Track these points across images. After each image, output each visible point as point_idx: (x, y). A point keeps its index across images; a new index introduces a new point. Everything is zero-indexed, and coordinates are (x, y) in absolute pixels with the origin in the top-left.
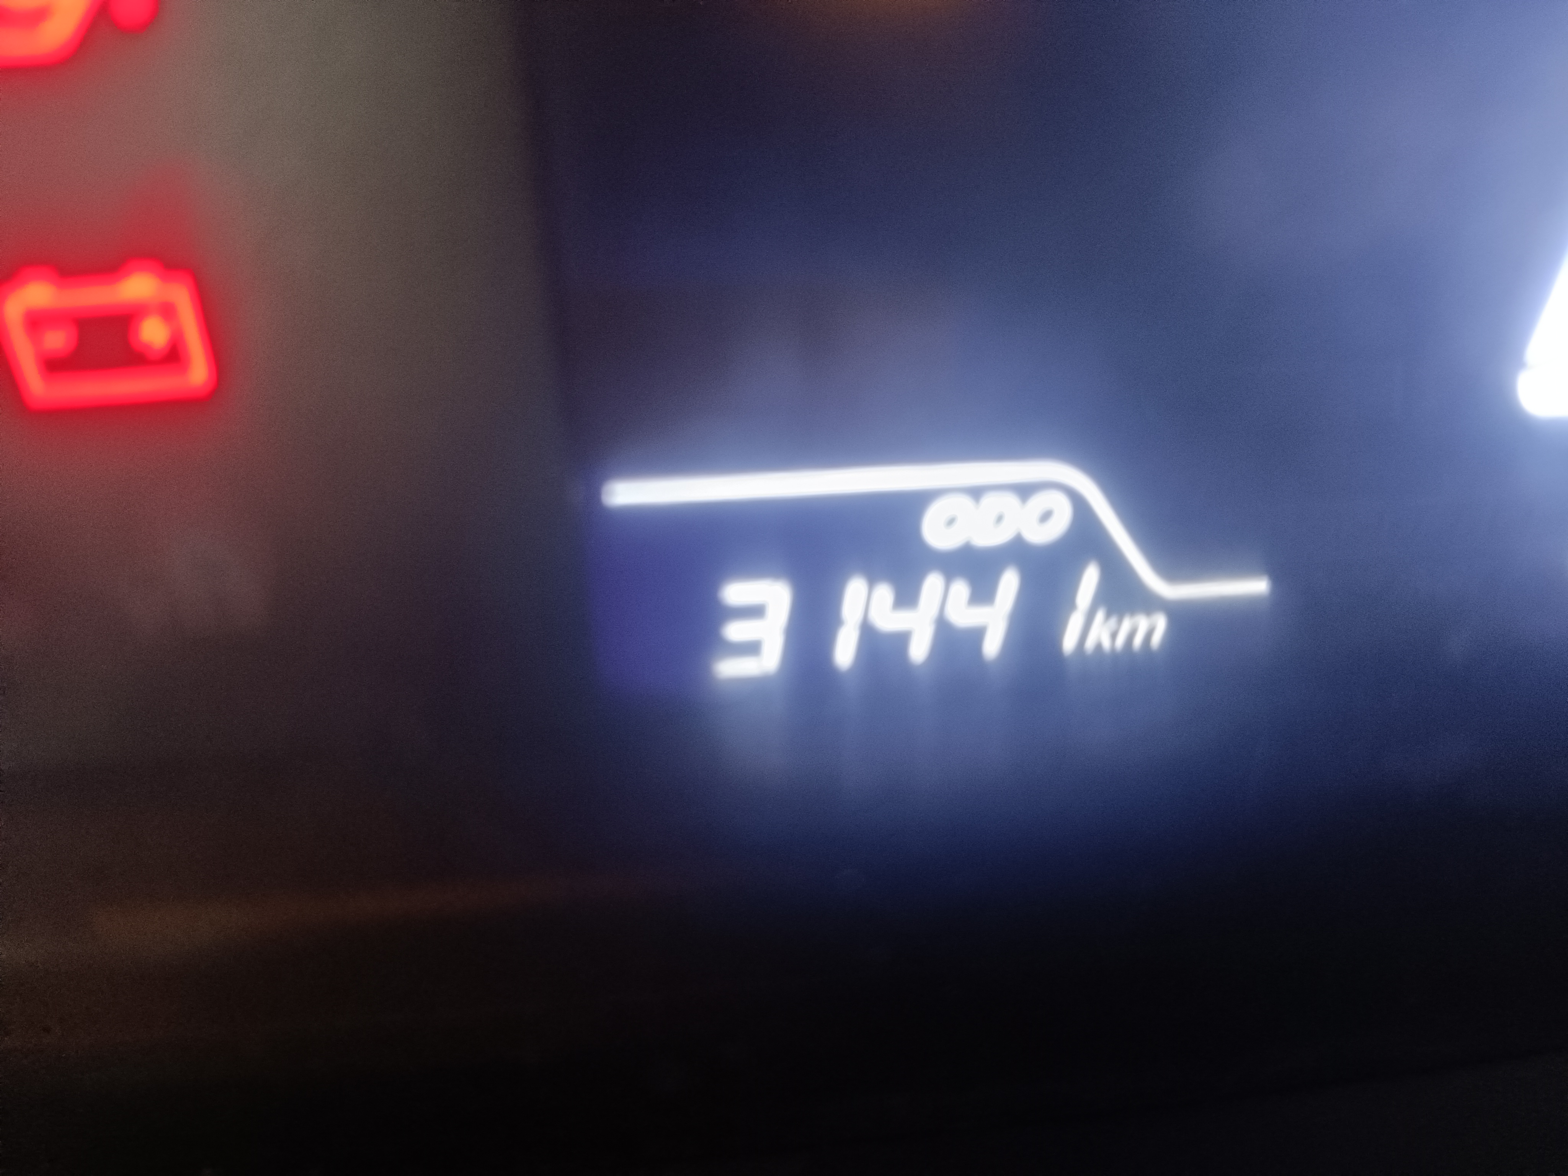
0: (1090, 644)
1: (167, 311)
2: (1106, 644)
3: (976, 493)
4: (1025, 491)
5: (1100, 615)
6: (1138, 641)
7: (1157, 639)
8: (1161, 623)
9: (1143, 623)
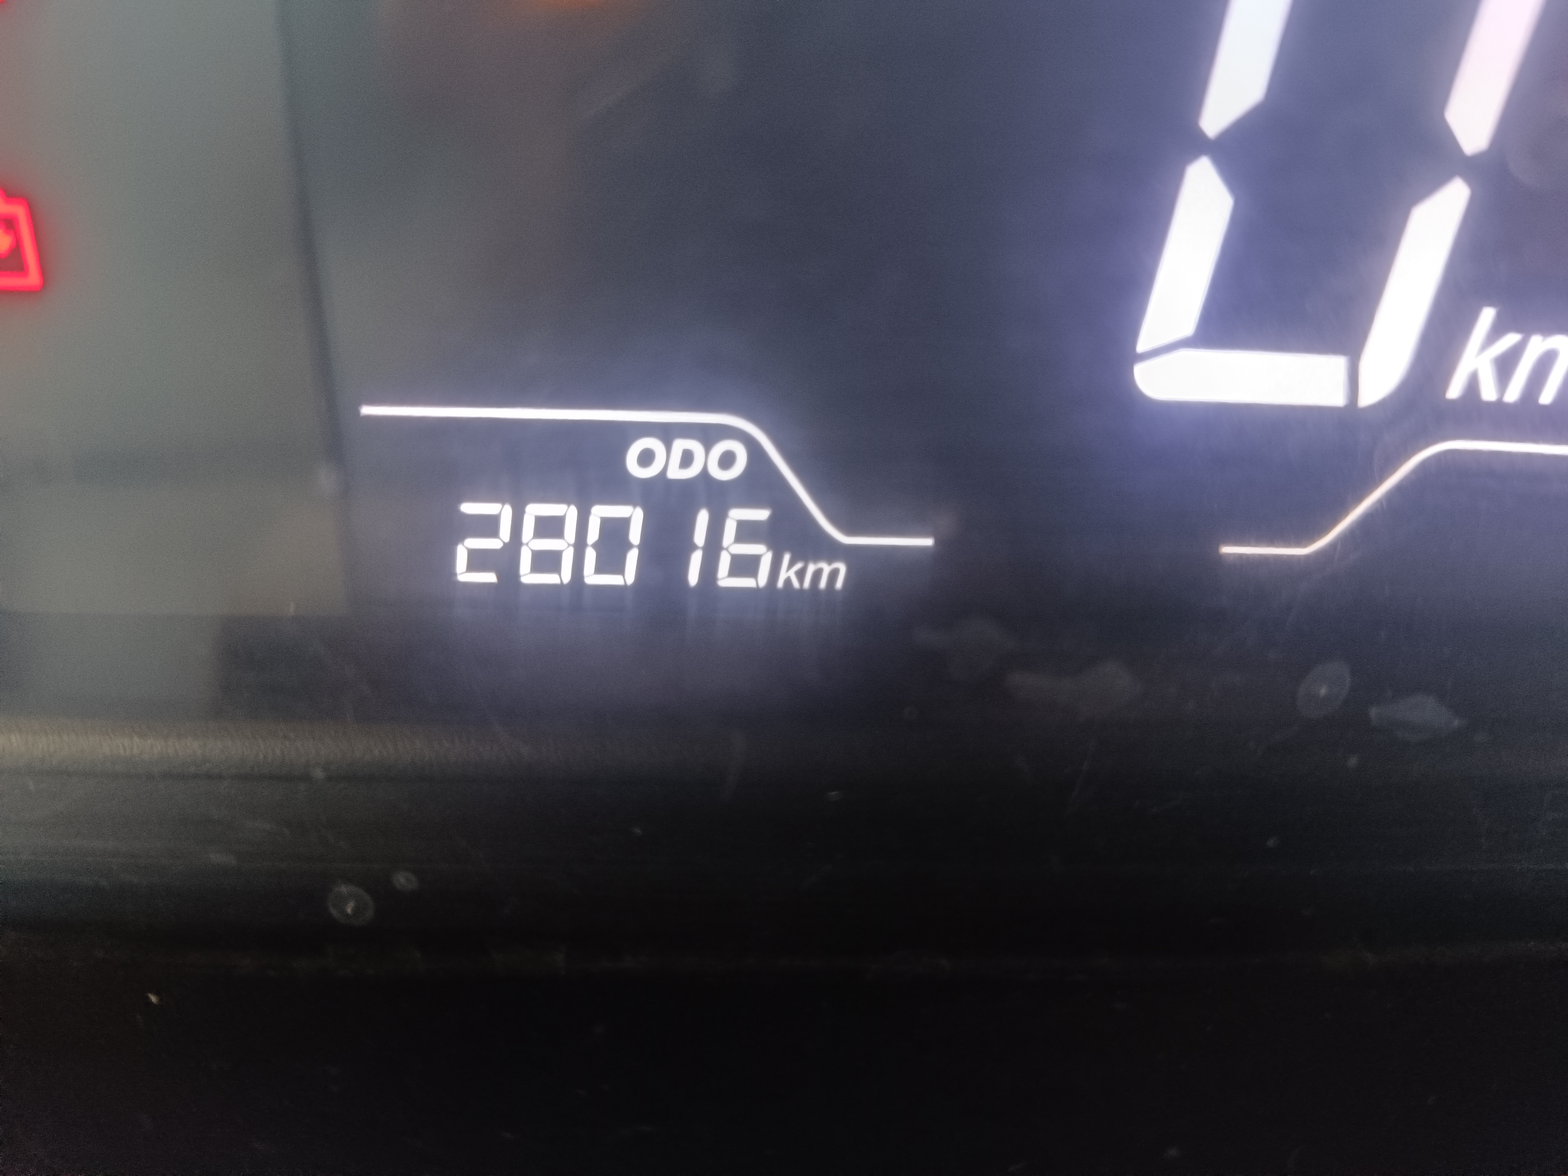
0: (780, 584)
1: (10, 224)
2: (796, 584)
3: (666, 433)
4: (707, 435)
5: (787, 557)
6: (823, 584)
7: (839, 584)
8: (842, 568)
9: (826, 568)
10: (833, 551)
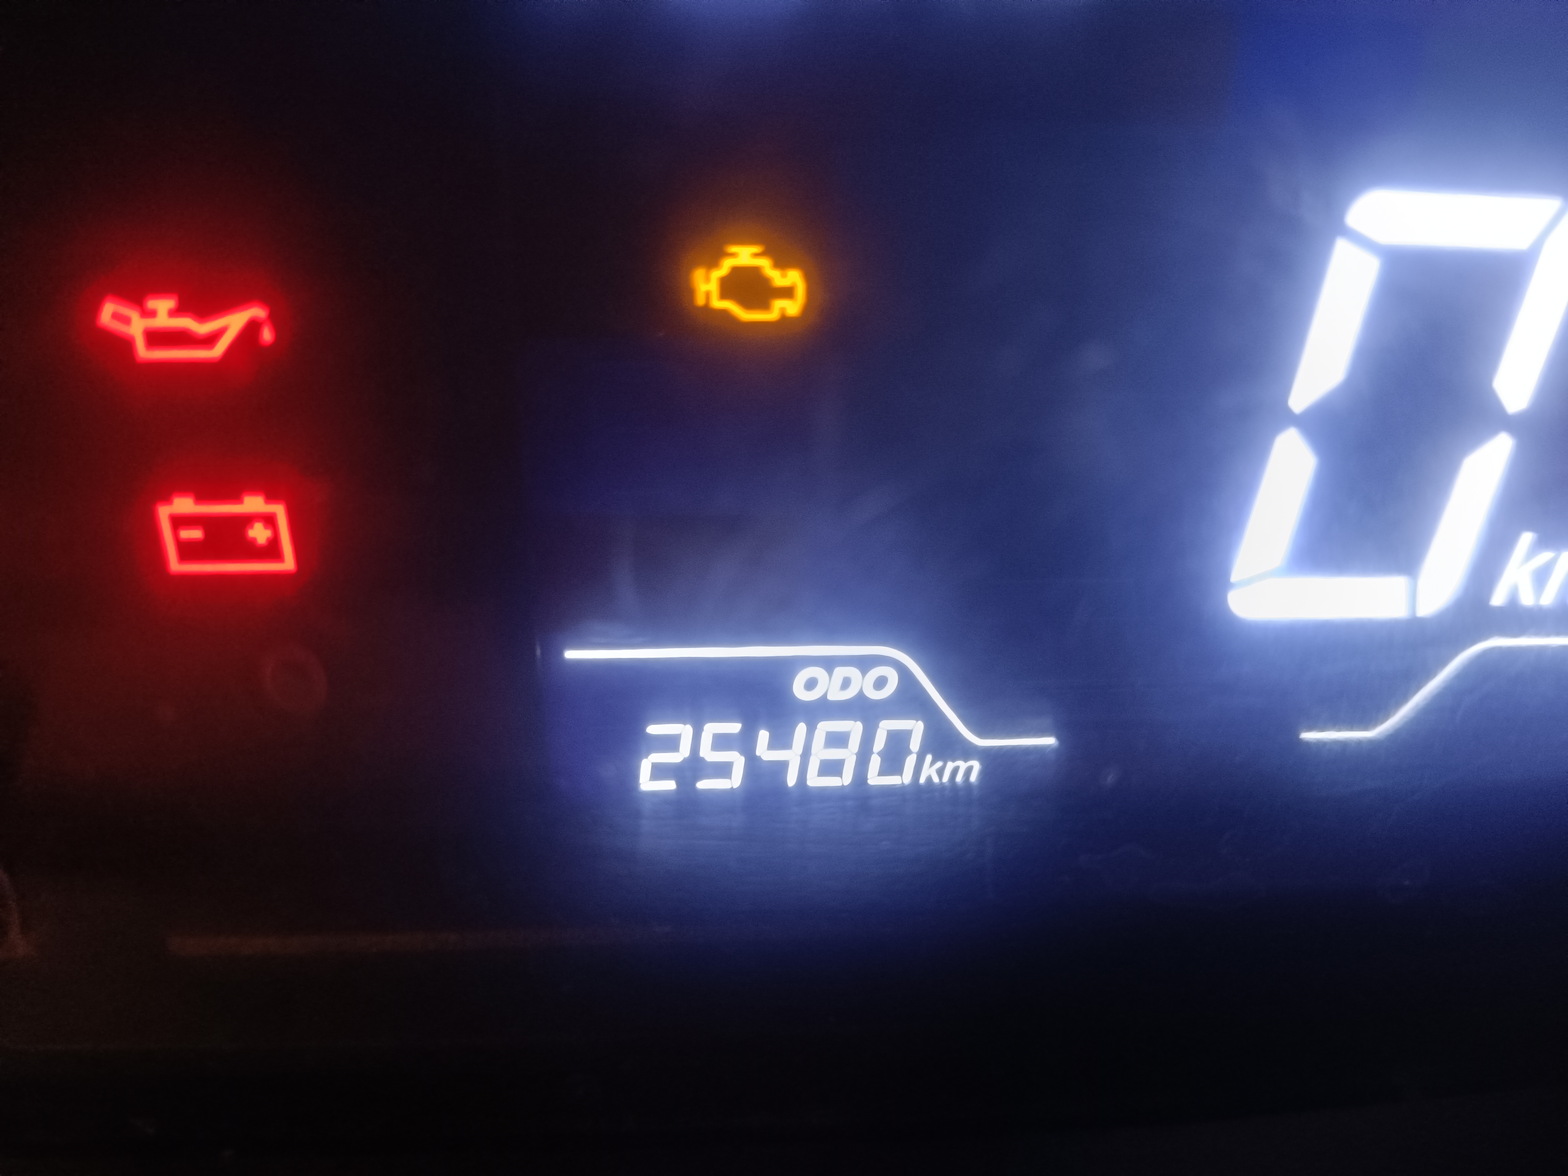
0: (922, 780)
1: (269, 520)
2: (936, 779)
3: (829, 664)
4: (864, 664)
5: (929, 758)
6: (959, 778)
7: (973, 778)
8: (976, 765)
9: (963, 765)
10: (967, 751)
